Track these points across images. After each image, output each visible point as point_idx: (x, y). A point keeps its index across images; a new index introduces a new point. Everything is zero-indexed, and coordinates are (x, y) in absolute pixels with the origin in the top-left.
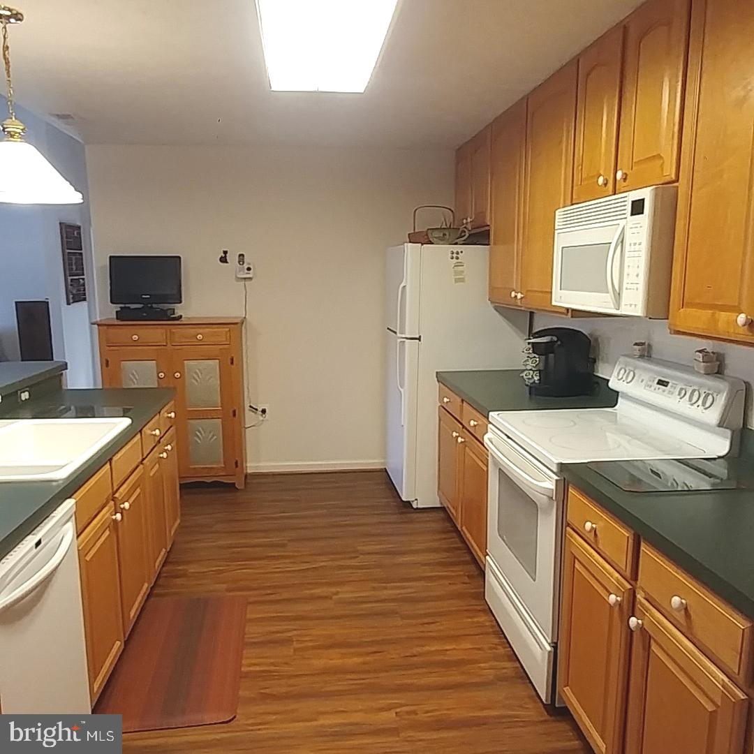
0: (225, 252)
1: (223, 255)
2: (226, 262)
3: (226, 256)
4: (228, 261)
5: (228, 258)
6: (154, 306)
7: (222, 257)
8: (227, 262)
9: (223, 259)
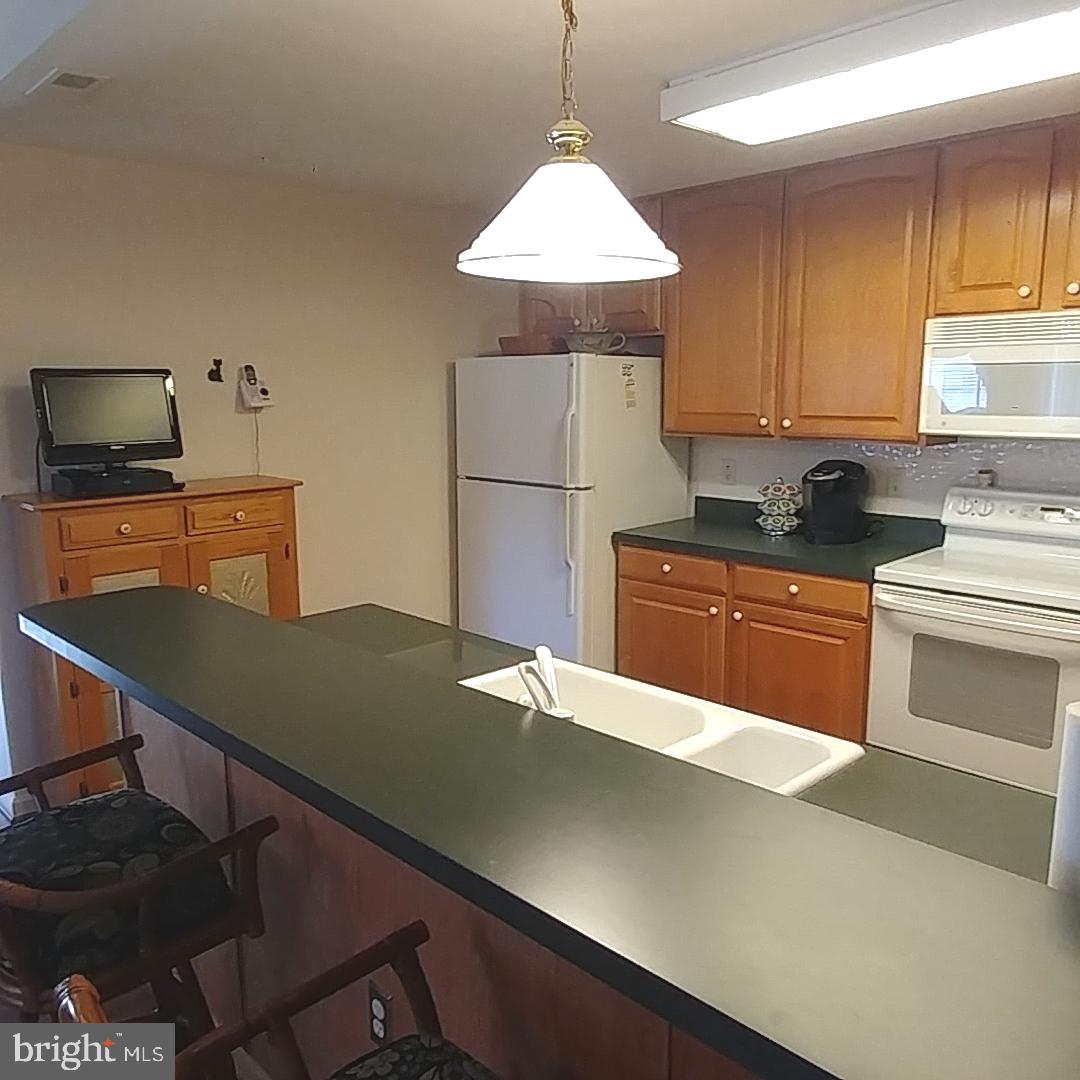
0: (218, 363)
1: (214, 368)
2: (219, 379)
3: (218, 369)
4: (223, 379)
5: (222, 373)
6: (128, 465)
7: (212, 371)
8: (222, 381)
9: (214, 376)
